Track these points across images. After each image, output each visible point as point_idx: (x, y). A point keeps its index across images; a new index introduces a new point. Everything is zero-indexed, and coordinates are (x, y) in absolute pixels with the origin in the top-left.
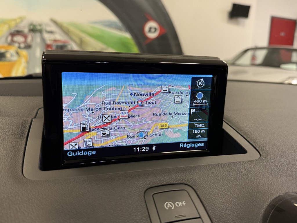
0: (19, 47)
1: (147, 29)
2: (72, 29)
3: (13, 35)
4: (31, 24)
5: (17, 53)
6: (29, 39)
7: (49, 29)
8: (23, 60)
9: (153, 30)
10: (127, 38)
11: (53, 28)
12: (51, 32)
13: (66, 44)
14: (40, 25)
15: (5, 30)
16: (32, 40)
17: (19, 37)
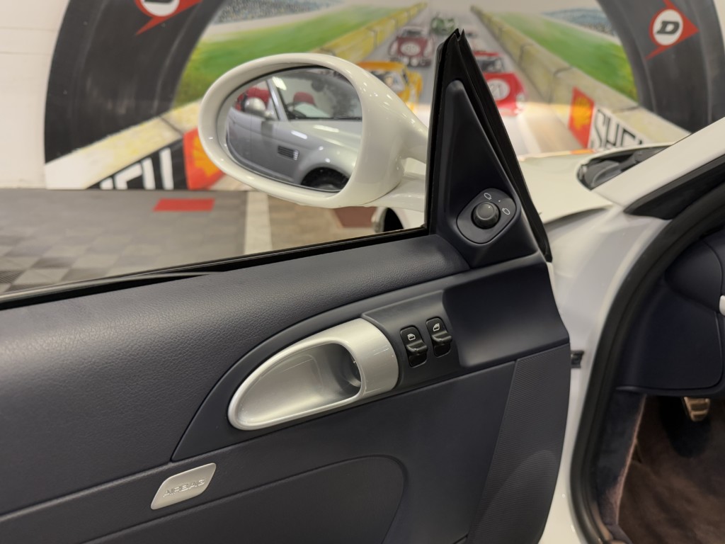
0: (409, 65)
1: (657, 26)
2: (507, 27)
3: (401, 40)
4: (434, 19)
5: (404, 76)
6: (429, 48)
8: (413, 91)
9: (670, 28)
10: (613, 46)
12: (468, 34)
13: (493, 58)
14: (451, 20)
15: (388, 31)
17: (411, 45)
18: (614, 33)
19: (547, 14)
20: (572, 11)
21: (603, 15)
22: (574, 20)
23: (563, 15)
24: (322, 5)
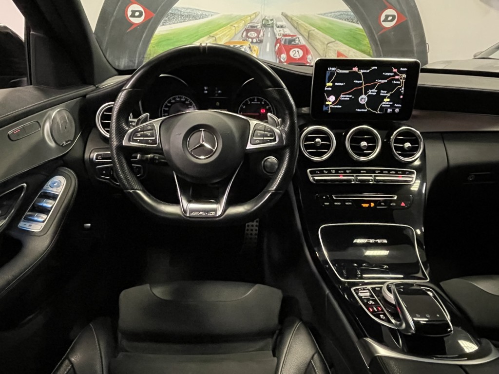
0: (252, 42)
3: (247, 31)
4: (263, 20)
5: (250, 48)
6: (262, 34)
7: (279, 24)
8: (255, 54)
9: (390, 18)
10: (358, 29)
11: (284, 23)
12: (282, 27)
13: (294, 38)
14: (272, 20)
15: (241, 26)
16: (264, 35)
17: (253, 33)
18: (359, 22)
19: (322, 14)
20: (334, 12)
21: (352, 14)
23: (330, 14)
24: (209, 15)
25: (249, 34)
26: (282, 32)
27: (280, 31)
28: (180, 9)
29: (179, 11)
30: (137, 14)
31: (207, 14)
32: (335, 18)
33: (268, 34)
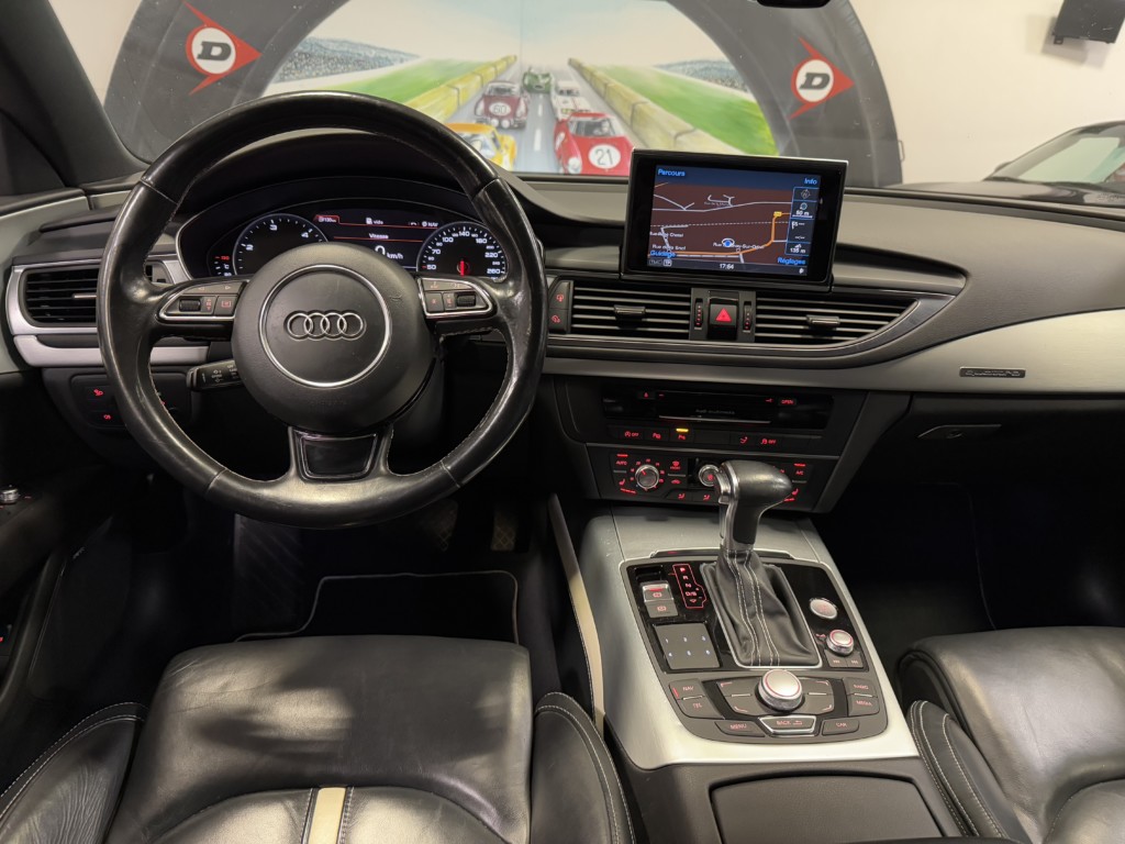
0: (500, 127)
2: (614, 83)
3: (488, 99)
4: (525, 75)
5: (495, 140)
6: (522, 108)
7: (564, 85)
8: (506, 157)
9: (817, 81)
10: (746, 102)
11: (574, 83)
12: (569, 92)
13: (599, 120)
14: (547, 75)
15: (472, 88)
16: (527, 110)
17: (500, 104)
18: (747, 87)
19: (661, 67)
20: (691, 63)
21: (732, 68)
22: (695, 74)
23: (681, 68)
24: (395, 60)
25: (492, 108)
26: (570, 106)
27: (565, 102)
28: (324, 45)
29: (321, 46)
30: (216, 51)
31: (390, 57)
32: (692, 75)
33: (537, 109)
